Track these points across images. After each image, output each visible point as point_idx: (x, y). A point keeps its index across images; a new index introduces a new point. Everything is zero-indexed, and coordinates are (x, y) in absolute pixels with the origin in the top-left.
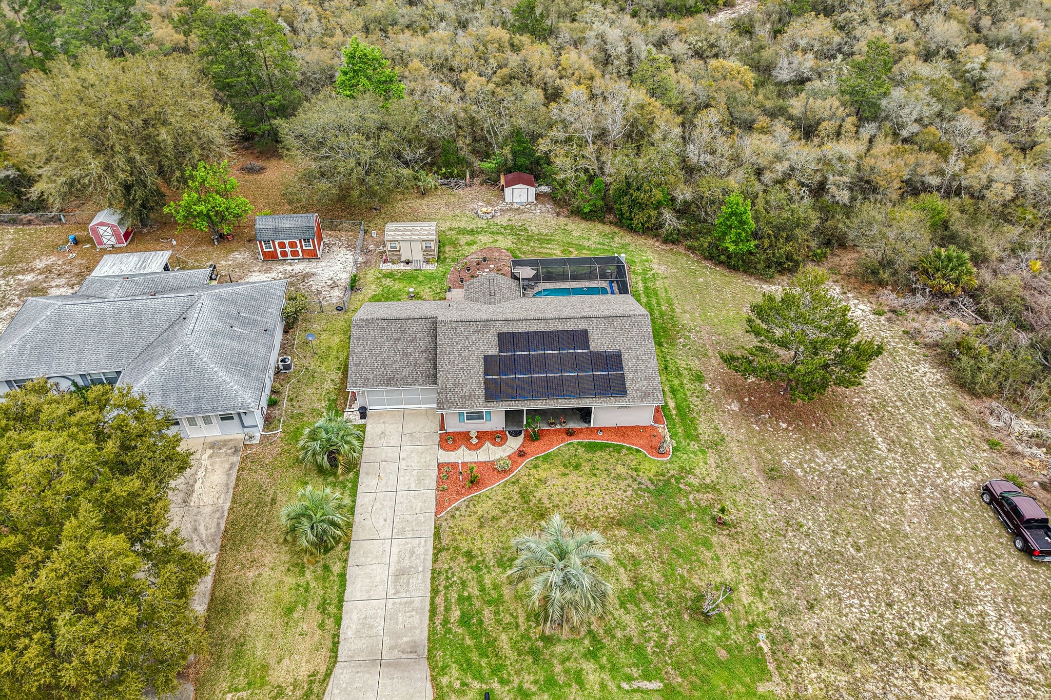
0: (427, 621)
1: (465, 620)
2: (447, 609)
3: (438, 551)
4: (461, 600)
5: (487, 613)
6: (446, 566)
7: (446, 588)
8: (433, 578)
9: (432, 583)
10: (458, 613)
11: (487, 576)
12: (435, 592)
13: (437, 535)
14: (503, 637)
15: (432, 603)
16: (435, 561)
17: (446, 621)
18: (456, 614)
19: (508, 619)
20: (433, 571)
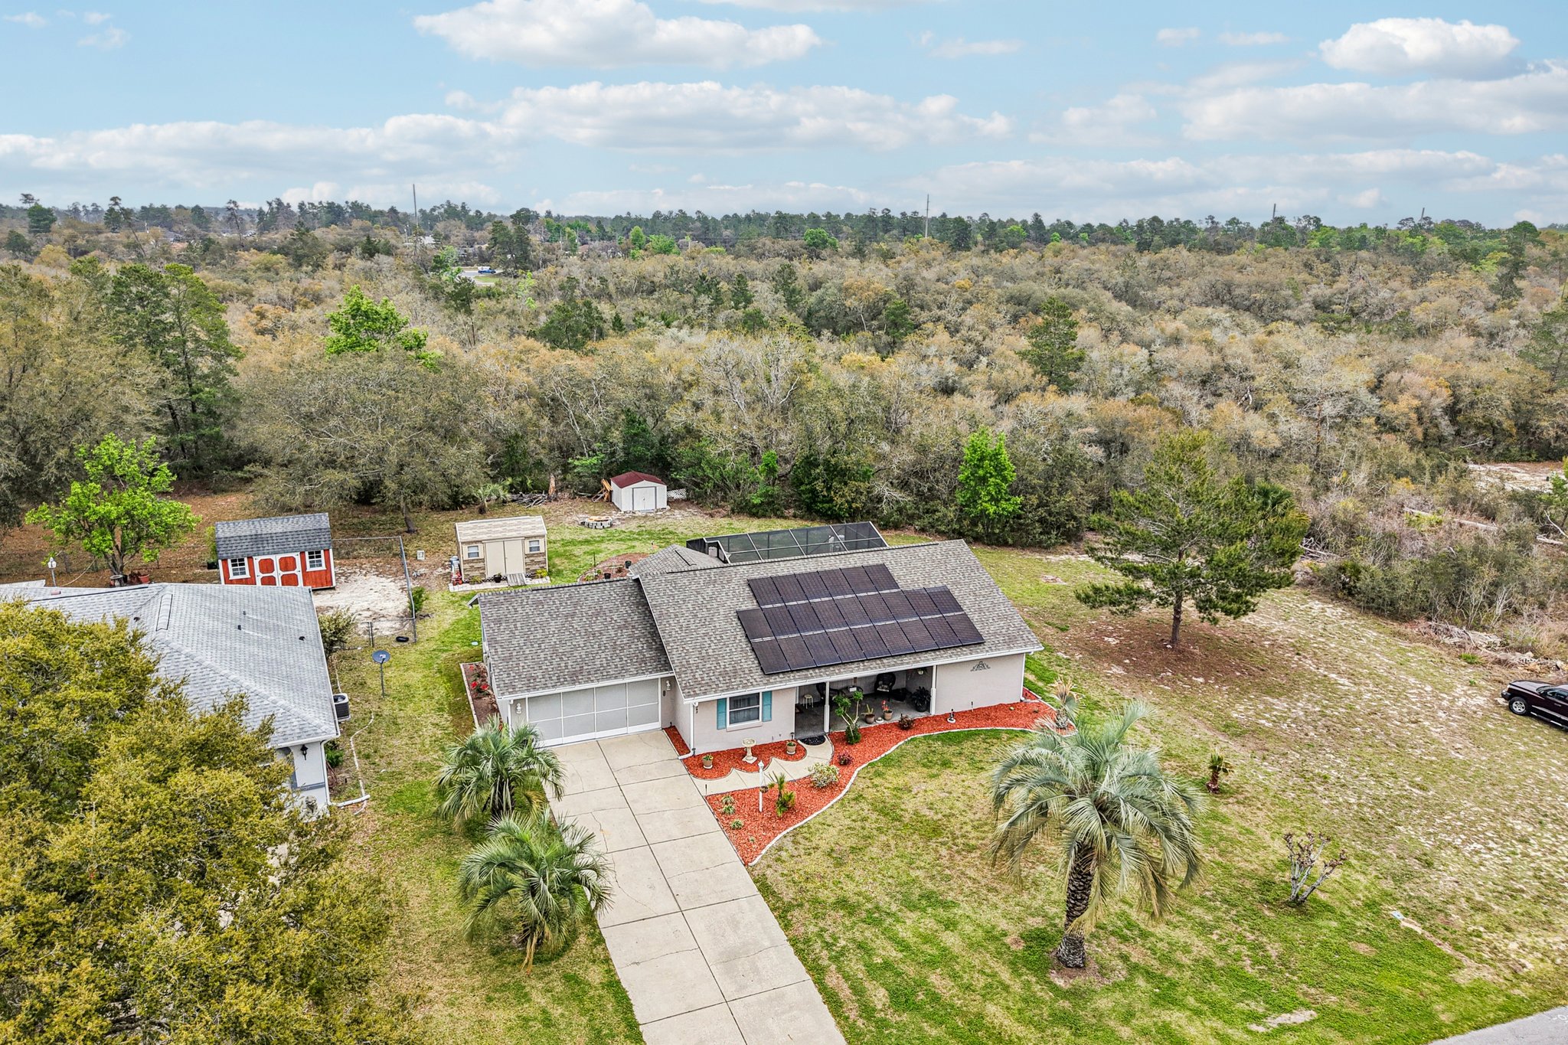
0: (830, 1020)
1: (901, 999)
2: (858, 991)
3: (783, 913)
4: (871, 969)
5: (936, 979)
6: (812, 929)
7: (835, 959)
8: (799, 952)
9: (803, 960)
10: (882, 993)
11: (899, 927)
12: (816, 971)
13: (765, 889)
14: (991, 1008)
15: (822, 988)
16: (786, 927)
17: (867, 1011)
18: (879, 996)
19: (980, 982)
20: (793, 942)
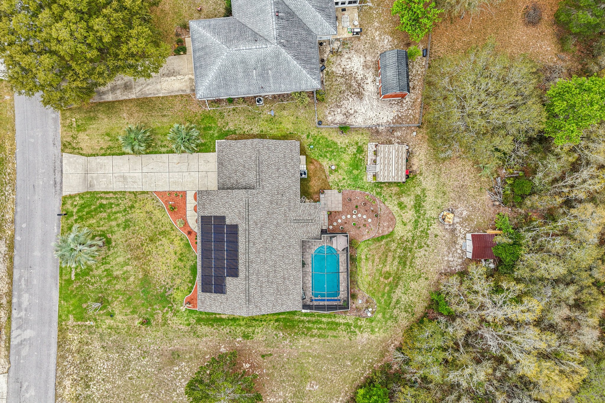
0: (102, 190)
1: (102, 206)
2: (107, 198)
3: (135, 193)
4: (111, 204)
5: (104, 215)
6: (127, 197)
7: (116, 198)
8: (121, 192)
9: (119, 191)
10: (105, 203)
11: (121, 215)
12: (115, 193)
13: (143, 193)
15: (110, 192)
16: (130, 192)
17: (102, 198)
18: (104, 202)
19: (102, 223)
20: (125, 192)
